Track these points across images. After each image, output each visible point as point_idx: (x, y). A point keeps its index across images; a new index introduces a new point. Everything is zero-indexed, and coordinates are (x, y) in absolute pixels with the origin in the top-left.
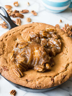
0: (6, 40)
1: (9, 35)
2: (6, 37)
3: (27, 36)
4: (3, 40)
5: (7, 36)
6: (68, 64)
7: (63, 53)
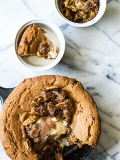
0: (9, 126)
1: (8, 117)
2: (7, 122)
3: (28, 106)
4: (6, 128)
5: (7, 119)
6: (90, 128)
7: (79, 112)
